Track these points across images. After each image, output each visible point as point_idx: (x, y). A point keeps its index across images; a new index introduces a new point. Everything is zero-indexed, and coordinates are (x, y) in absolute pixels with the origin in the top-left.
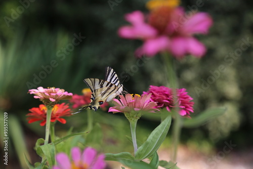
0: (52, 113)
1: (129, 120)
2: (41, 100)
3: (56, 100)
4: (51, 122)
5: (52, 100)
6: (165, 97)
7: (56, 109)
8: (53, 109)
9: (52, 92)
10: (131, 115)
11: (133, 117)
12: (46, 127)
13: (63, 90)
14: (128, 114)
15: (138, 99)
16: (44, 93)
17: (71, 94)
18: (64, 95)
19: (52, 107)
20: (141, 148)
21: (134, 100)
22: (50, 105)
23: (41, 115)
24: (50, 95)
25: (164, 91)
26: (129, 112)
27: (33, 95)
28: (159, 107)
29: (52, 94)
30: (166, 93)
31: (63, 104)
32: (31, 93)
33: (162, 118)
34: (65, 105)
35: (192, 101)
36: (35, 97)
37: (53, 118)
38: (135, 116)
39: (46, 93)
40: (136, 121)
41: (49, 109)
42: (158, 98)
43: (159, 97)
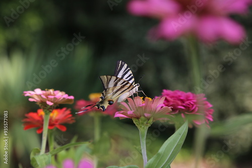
0: (51, 119)
1: (139, 127)
2: (38, 104)
3: (55, 104)
4: (49, 129)
5: (50, 103)
6: (180, 103)
7: (55, 115)
8: (51, 114)
9: (50, 94)
10: (140, 121)
11: (143, 124)
12: (43, 135)
13: (64, 93)
14: (137, 120)
15: (149, 103)
16: (40, 95)
17: (72, 97)
18: (64, 98)
19: (50, 112)
20: (151, 160)
21: (144, 104)
22: (48, 109)
23: (38, 121)
24: (47, 98)
25: (179, 96)
26: (138, 118)
27: (29, 97)
28: (173, 113)
29: (50, 97)
30: (182, 98)
31: (64, 109)
32: (26, 95)
33: (176, 126)
34: (66, 110)
35: (211, 108)
36: (31, 100)
37: (51, 125)
38: (145, 123)
39: (42, 96)
40: (147, 128)
41: (46, 114)
42: (171, 103)
43: (173, 102)
